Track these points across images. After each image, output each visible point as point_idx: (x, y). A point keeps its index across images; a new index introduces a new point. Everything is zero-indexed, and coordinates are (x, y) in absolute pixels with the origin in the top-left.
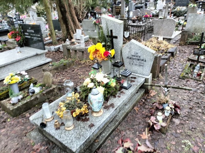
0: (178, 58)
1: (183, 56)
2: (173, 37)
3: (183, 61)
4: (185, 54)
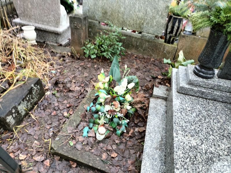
2: (62, 27)
4: (65, 102)
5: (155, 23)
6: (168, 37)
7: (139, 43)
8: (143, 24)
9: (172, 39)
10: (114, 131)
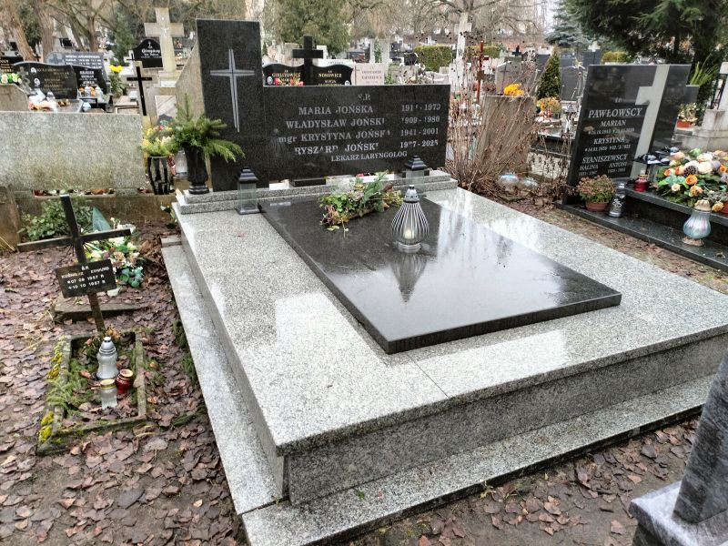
4: (34, 293)
5: (130, 172)
6: (157, 186)
7: (115, 205)
8: (111, 177)
9: (163, 187)
10: (128, 285)
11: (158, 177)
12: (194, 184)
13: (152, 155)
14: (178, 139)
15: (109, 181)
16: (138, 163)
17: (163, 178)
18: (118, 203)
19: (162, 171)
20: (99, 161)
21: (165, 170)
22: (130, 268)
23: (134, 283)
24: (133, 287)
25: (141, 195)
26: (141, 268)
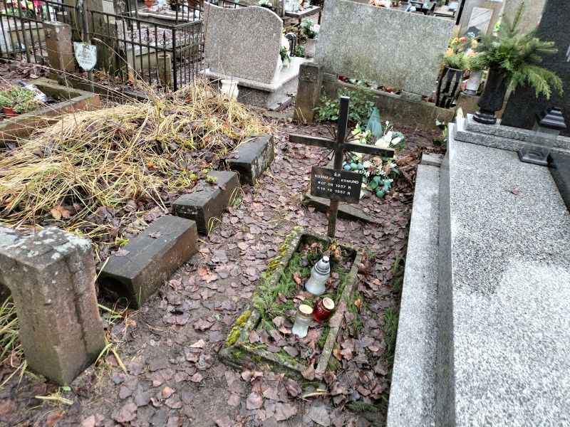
0: (271, 188)
1: (292, 177)
2: (276, 84)
3: (286, 208)
4: (302, 168)
5: (422, 78)
6: (441, 97)
7: (396, 106)
8: (404, 79)
9: (447, 100)
10: (374, 192)
11: (446, 90)
12: (482, 111)
13: (450, 66)
14: (488, 57)
15: (401, 81)
16: (433, 71)
17: (450, 92)
18: (400, 105)
19: (453, 84)
20: (400, 61)
21: (457, 84)
22: (382, 177)
23: (380, 193)
24: (377, 196)
25: (423, 102)
26: (392, 180)
